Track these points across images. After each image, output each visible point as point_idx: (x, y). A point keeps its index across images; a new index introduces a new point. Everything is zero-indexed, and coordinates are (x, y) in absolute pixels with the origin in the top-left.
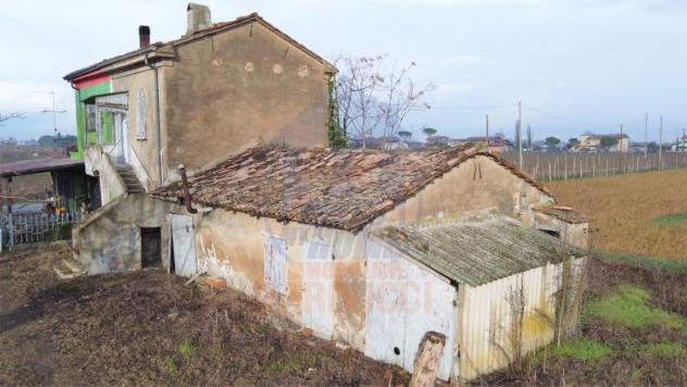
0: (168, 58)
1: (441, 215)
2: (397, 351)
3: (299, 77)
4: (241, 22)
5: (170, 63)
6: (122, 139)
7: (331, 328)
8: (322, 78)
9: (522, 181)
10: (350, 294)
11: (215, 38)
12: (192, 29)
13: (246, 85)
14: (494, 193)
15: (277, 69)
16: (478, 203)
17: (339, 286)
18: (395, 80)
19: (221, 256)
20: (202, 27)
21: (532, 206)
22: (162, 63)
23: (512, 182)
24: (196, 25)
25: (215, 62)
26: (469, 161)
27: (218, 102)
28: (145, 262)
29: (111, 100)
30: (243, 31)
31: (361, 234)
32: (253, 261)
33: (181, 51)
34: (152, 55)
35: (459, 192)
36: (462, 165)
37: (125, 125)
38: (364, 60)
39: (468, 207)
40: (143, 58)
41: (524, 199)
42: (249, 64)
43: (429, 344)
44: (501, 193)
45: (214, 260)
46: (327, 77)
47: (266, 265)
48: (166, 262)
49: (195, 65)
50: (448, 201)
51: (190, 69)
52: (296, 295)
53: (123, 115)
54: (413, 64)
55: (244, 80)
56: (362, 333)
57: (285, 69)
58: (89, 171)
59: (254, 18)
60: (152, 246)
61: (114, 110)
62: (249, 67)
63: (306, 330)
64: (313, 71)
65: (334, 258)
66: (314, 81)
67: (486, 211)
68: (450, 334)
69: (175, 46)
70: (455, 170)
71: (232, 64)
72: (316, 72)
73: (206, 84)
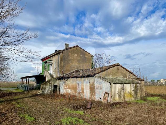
0: (61, 53)
1: (110, 76)
2: (101, 98)
3: (86, 57)
4: (75, 47)
6: (51, 70)
7: (89, 97)
8: (90, 57)
9: (128, 72)
10: (92, 89)
11: (70, 49)
12: (66, 48)
13: (75, 58)
14: (122, 74)
15: (81, 56)
16: (119, 75)
17: (91, 88)
18: (106, 59)
19: (69, 88)
20: (67, 48)
21: (131, 78)
22: (60, 54)
23: (126, 72)
24: (66, 47)
25: (70, 54)
26: (116, 67)
27: (70, 61)
28: (54, 92)
29: (50, 62)
30: (75, 48)
31: (94, 77)
32: (75, 87)
33: (63, 52)
34: (58, 52)
35: (114, 72)
36: (114, 67)
37: (52, 67)
38: (99, 54)
39: (116, 75)
40: (56, 53)
41: (129, 76)
42: (76, 54)
43: (106, 94)
44: (124, 74)
45: (68, 90)
46: (91, 57)
47: (77, 87)
48: (58, 93)
49: (66, 54)
50: (111, 74)
51: (65, 55)
52: (83, 92)
53: (52, 65)
54: (109, 55)
55: (75, 57)
56: (94, 96)
57: (83, 56)
58: (44, 76)
59: (77, 46)
60: (55, 89)
61: (50, 64)
63: (84, 98)
64: (88, 56)
65: (89, 83)
66: (89, 58)
67: (120, 77)
68: (109, 93)
69: (63, 51)
70: (113, 68)
71: (73, 54)
72: (89, 56)
73: (68, 58)
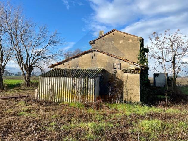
3: (129, 43)
5: (93, 45)
8: (137, 41)
11: (104, 37)
14: (102, 63)
15: (121, 42)
16: (94, 65)
20: (101, 35)
25: (104, 43)
26: (90, 53)
30: (111, 34)
33: (95, 42)
36: (86, 54)
39: (89, 66)
46: (139, 41)
49: (99, 44)
50: (81, 64)
55: (111, 46)
57: (123, 41)
59: (114, 30)
62: (113, 42)
66: (134, 43)
70: (83, 56)
71: (108, 43)
72: (135, 40)
73: (101, 48)
